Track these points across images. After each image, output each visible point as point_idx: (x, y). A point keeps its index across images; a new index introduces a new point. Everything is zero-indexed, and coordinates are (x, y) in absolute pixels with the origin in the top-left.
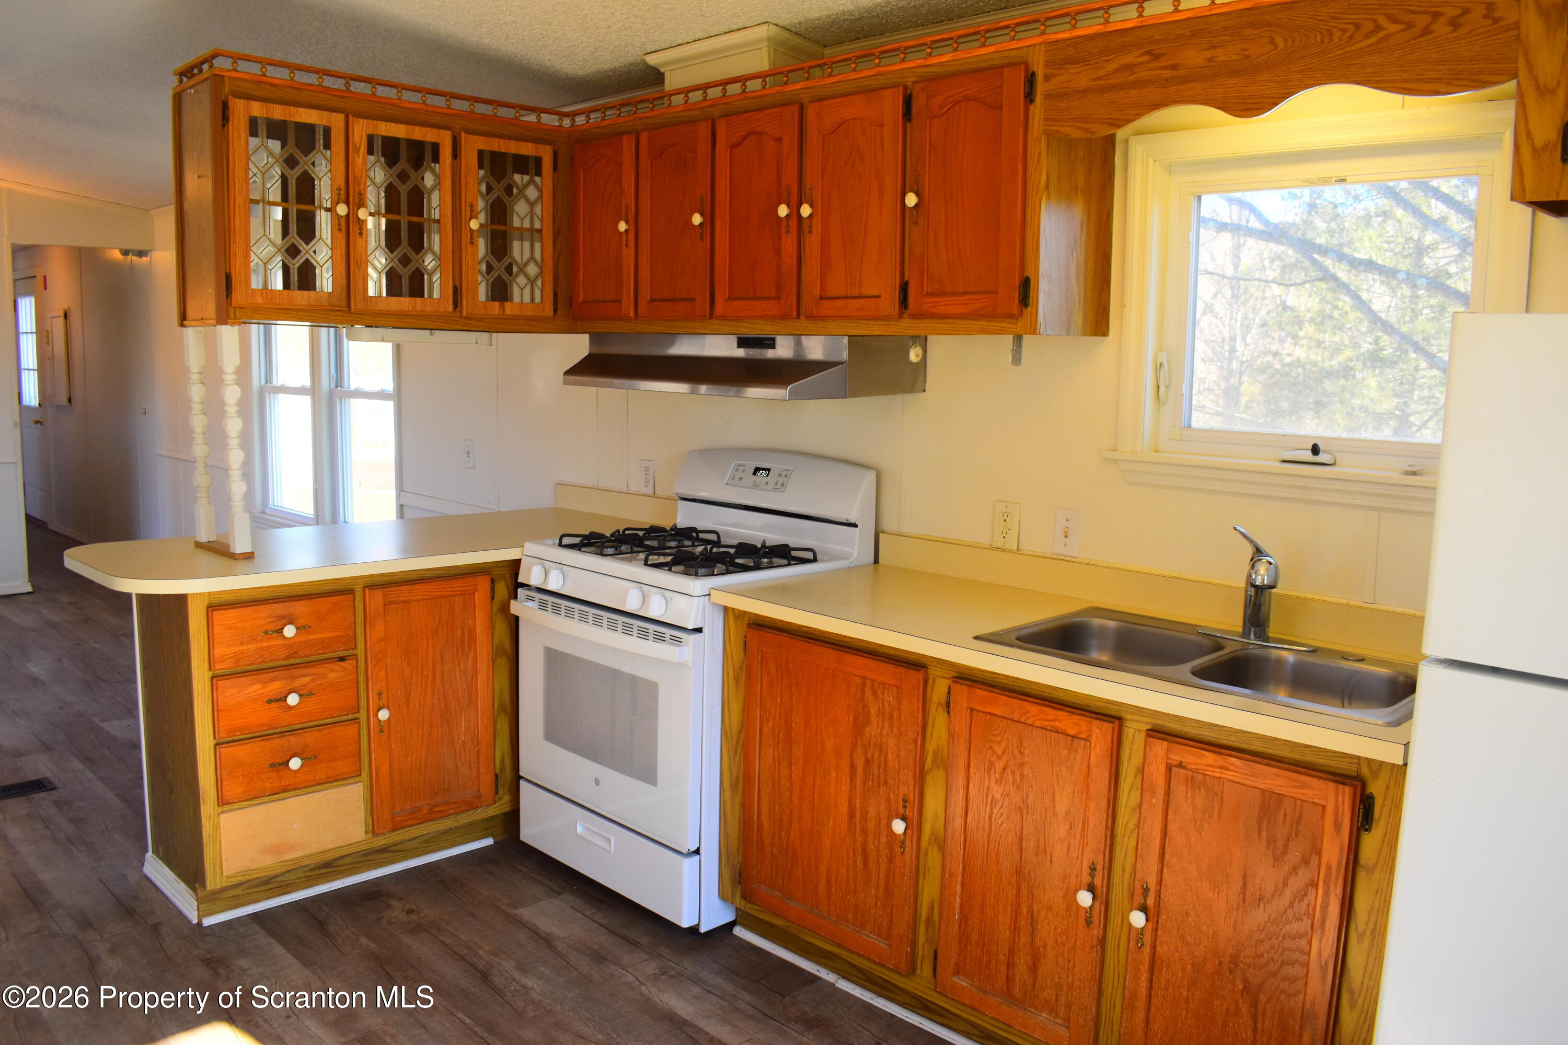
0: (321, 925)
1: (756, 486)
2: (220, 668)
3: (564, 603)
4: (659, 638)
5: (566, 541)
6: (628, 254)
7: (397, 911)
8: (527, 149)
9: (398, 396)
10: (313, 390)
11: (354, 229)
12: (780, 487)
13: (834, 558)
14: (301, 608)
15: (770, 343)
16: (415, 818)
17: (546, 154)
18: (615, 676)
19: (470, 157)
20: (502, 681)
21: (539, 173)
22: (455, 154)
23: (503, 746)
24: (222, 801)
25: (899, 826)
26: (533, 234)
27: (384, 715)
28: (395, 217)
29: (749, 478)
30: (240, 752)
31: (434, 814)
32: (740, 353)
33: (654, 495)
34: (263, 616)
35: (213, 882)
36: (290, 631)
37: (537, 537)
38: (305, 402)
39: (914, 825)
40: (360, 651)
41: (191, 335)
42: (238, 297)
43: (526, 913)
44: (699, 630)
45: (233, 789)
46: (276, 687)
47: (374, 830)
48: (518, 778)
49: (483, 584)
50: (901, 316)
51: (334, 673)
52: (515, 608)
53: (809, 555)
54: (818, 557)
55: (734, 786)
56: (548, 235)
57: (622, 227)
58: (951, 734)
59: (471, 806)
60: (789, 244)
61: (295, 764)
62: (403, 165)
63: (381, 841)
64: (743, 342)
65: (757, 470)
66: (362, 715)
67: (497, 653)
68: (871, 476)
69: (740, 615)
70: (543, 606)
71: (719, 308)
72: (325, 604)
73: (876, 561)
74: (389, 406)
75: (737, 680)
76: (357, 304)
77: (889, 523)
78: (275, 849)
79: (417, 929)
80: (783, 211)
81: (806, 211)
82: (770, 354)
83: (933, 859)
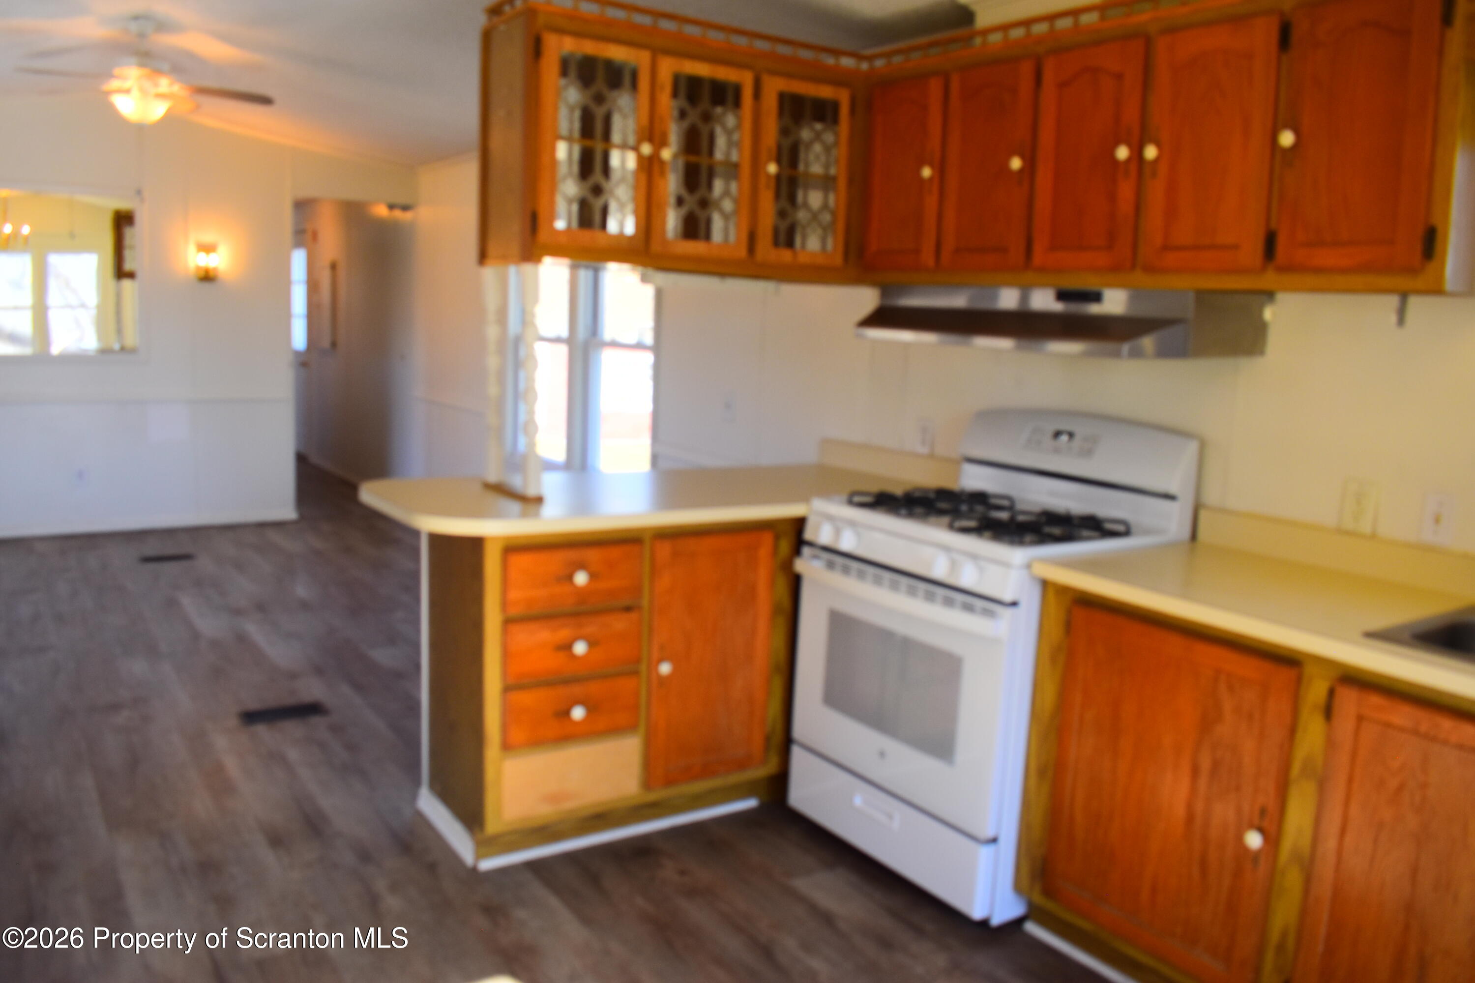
0: (595, 880)
1: (1057, 451)
2: (513, 612)
3: (855, 565)
4: (969, 608)
5: (857, 499)
6: (931, 202)
7: (668, 871)
8: (825, 92)
9: (657, 348)
10: (570, 341)
11: (656, 168)
12: (1087, 453)
13: (1147, 532)
14: (593, 555)
15: (1097, 297)
16: (689, 774)
17: (843, 97)
18: (907, 645)
19: (770, 102)
20: (779, 641)
21: (835, 120)
22: (757, 94)
23: (775, 707)
24: (507, 746)
25: (1254, 840)
26: (827, 183)
27: (665, 668)
28: (693, 159)
29: (1048, 441)
30: (526, 698)
31: (706, 772)
32: (1058, 307)
33: (931, 456)
34: (555, 561)
35: (492, 826)
36: (581, 578)
37: (826, 493)
38: (563, 350)
39: (1272, 839)
40: (645, 602)
41: (489, 273)
42: (543, 236)
43: (803, 884)
44: (1014, 604)
45: (518, 735)
46: (564, 634)
47: (647, 783)
48: (787, 741)
49: (767, 539)
50: (1263, 269)
51: (620, 623)
52: (801, 565)
53: (1120, 528)
54: (1133, 529)
55: (1042, 772)
56: (842, 183)
57: (927, 172)
58: (1330, 743)
59: (742, 765)
60: (1126, 190)
61: (578, 713)
62: (705, 103)
63: (653, 796)
64: (1062, 296)
65: (1057, 434)
66: (643, 668)
67: (776, 610)
68: (1192, 447)
69: (1063, 591)
70: (830, 565)
71: (1038, 257)
72: (615, 553)
73: (1194, 536)
74: (649, 358)
75: (1053, 659)
76: (656, 247)
77: (1211, 496)
78: (553, 798)
79: (692, 892)
80: (1122, 153)
81: (1151, 152)
82: (1094, 309)
83: (1293, 880)
